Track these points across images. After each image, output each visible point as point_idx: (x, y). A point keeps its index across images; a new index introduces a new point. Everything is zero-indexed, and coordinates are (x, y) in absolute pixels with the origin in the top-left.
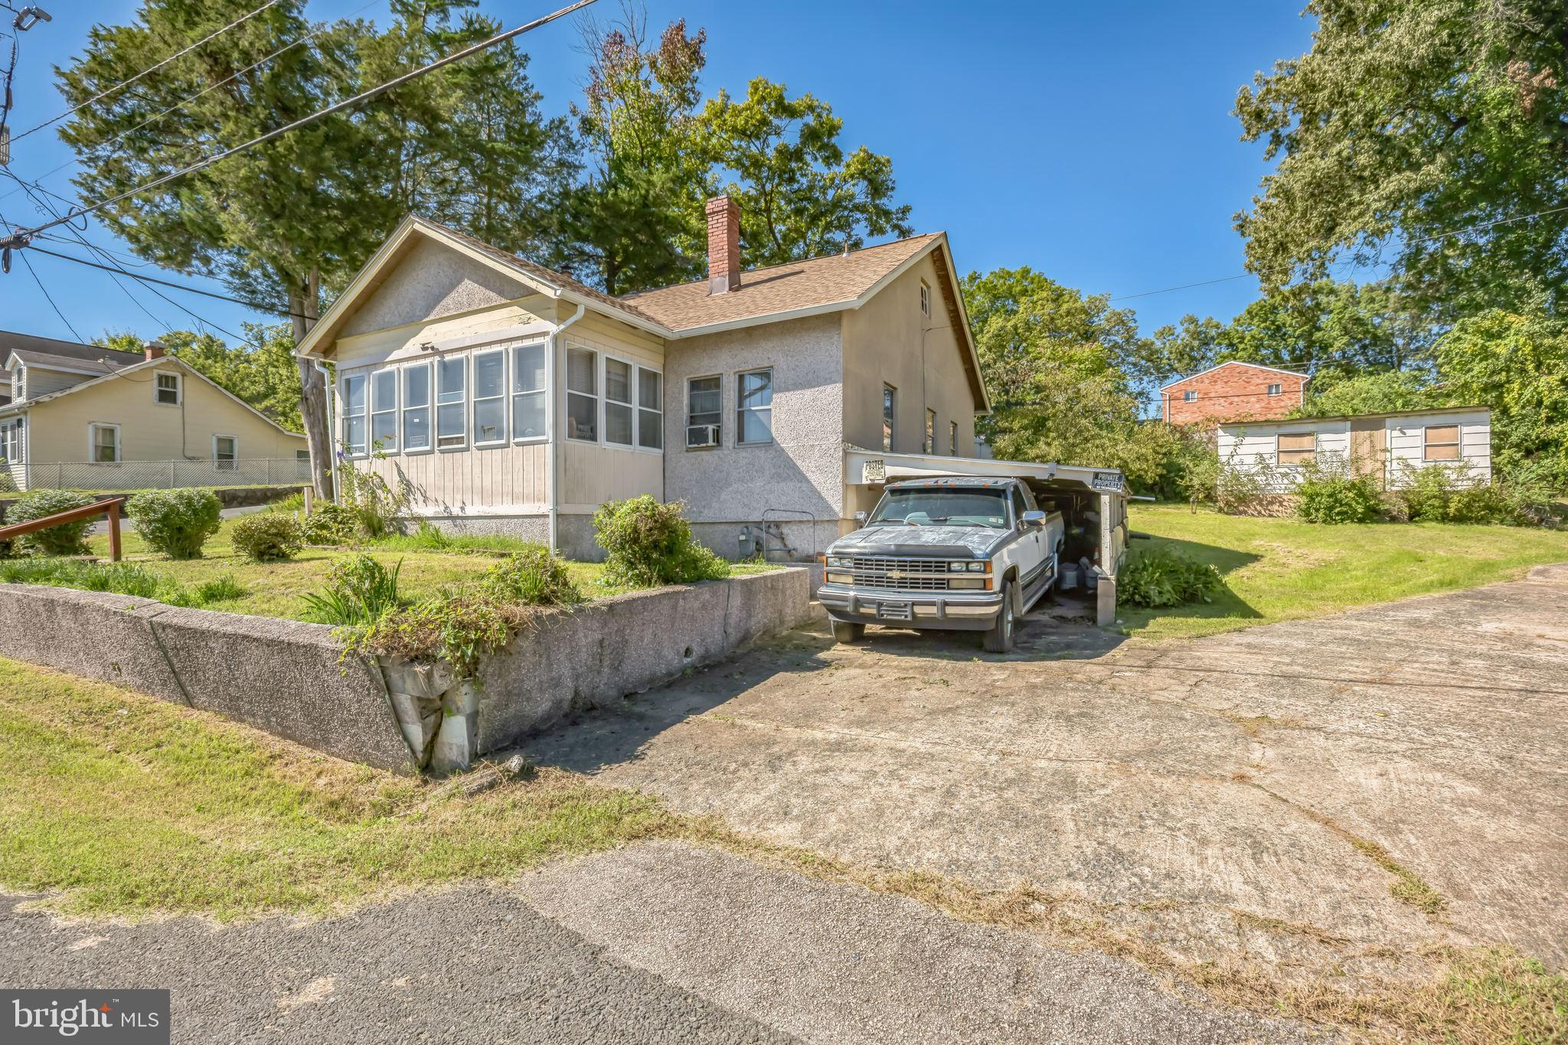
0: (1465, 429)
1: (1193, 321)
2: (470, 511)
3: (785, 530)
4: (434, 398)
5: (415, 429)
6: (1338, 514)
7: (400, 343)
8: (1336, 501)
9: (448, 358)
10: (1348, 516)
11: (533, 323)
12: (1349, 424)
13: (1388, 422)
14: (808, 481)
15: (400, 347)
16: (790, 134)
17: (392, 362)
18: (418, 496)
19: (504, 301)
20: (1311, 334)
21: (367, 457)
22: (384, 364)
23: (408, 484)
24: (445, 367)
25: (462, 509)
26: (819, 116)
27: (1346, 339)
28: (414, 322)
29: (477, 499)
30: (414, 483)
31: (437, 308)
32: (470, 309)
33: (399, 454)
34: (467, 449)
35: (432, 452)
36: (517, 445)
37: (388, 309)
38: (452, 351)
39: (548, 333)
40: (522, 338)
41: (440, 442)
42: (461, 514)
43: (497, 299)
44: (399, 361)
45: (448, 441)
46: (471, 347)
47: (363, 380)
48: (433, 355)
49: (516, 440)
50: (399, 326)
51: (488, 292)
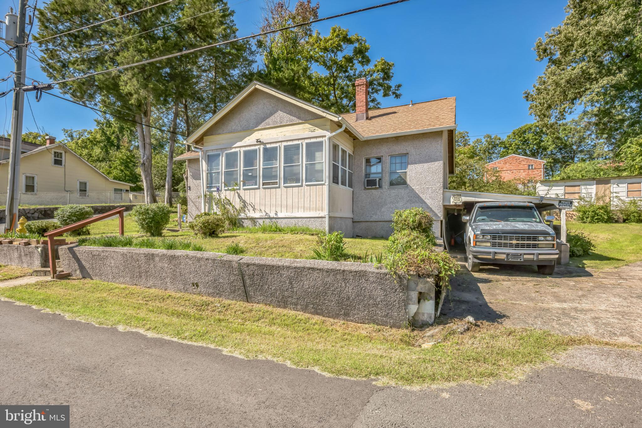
1: (489, 137)
2: (280, 215)
4: (260, 164)
5: (249, 178)
6: (596, 219)
7: (241, 139)
8: (596, 214)
9: (268, 146)
10: (601, 220)
11: (316, 131)
12: (595, 182)
13: (612, 181)
14: (425, 203)
15: (241, 141)
16: (348, 50)
17: (235, 148)
18: (251, 208)
19: (300, 121)
20: (540, 143)
22: (231, 148)
23: (244, 202)
24: (265, 150)
25: (276, 214)
26: (361, 44)
27: (554, 146)
28: (249, 130)
29: (284, 210)
30: (248, 202)
31: (263, 124)
32: (281, 124)
33: (239, 189)
34: (279, 187)
35: (259, 188)
36: (307, 185)
37: (234, 124)
38: (271, 143)
39: (325, 136)
40: (310, 138)
41: (264, 184)
42: (275, 216)
43: (297, 121)
44: (240, 147)
45: (268, 184)
46: (281, 142)
47: (219, 155)
48: (260, 145)
49: (307, 183)
50: (240, 131)
51: (292, 117)
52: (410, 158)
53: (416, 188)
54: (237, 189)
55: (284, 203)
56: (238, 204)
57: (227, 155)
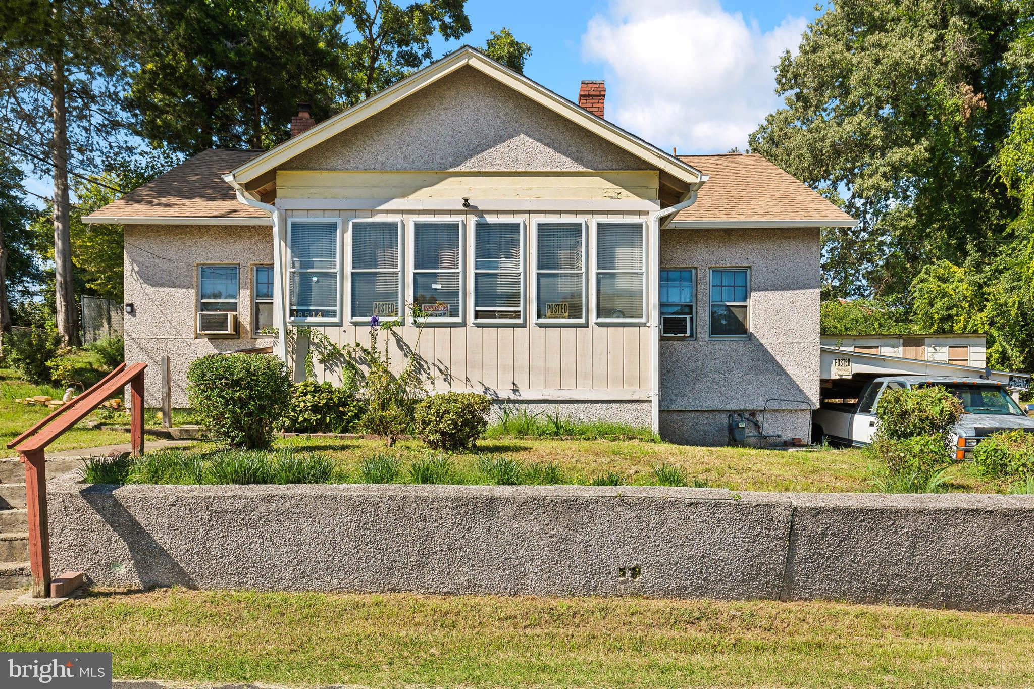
0: (972, 349)
2: (525, 395)
3: (759, 418)
4: (468, 263)
5: (434, 297)
7: (405, 192)
11: (624, 199)
12: (901, 340)
13: (927, 341)
14: (786, 374)
15: (404, 195)
17: (387, 212)
18: (433, 372)
19: (582, 169)
21: (340, 324)
22: (373, 213)
23: (417, 359)
24: (481, 227)
25: (515, 391)
28: (434, 169)
29: (537, 379)
31: (474, 159)
32: (529, 169)
33: (402, 324)
34: (523, 325)
35: (463, 324)
36: (600, 325)
37: (383, 147)
38: (498, 212)
39: (646, 213)
40: (608, 213)
41: (477, 315)
42: (513, 397)
43: (571, 165)
44: (403, 212)
45: (491, 315)
46: (529, 212)
47: (332, 227)
48: (466, 213)
49: (601, 320)
50: (404, 170)
51: (558, 155)
52: (756, 277)
53: (768, 341)
54: (395, 323)
55: (538, 362)
56: (399, 366)
57: (356, 226)
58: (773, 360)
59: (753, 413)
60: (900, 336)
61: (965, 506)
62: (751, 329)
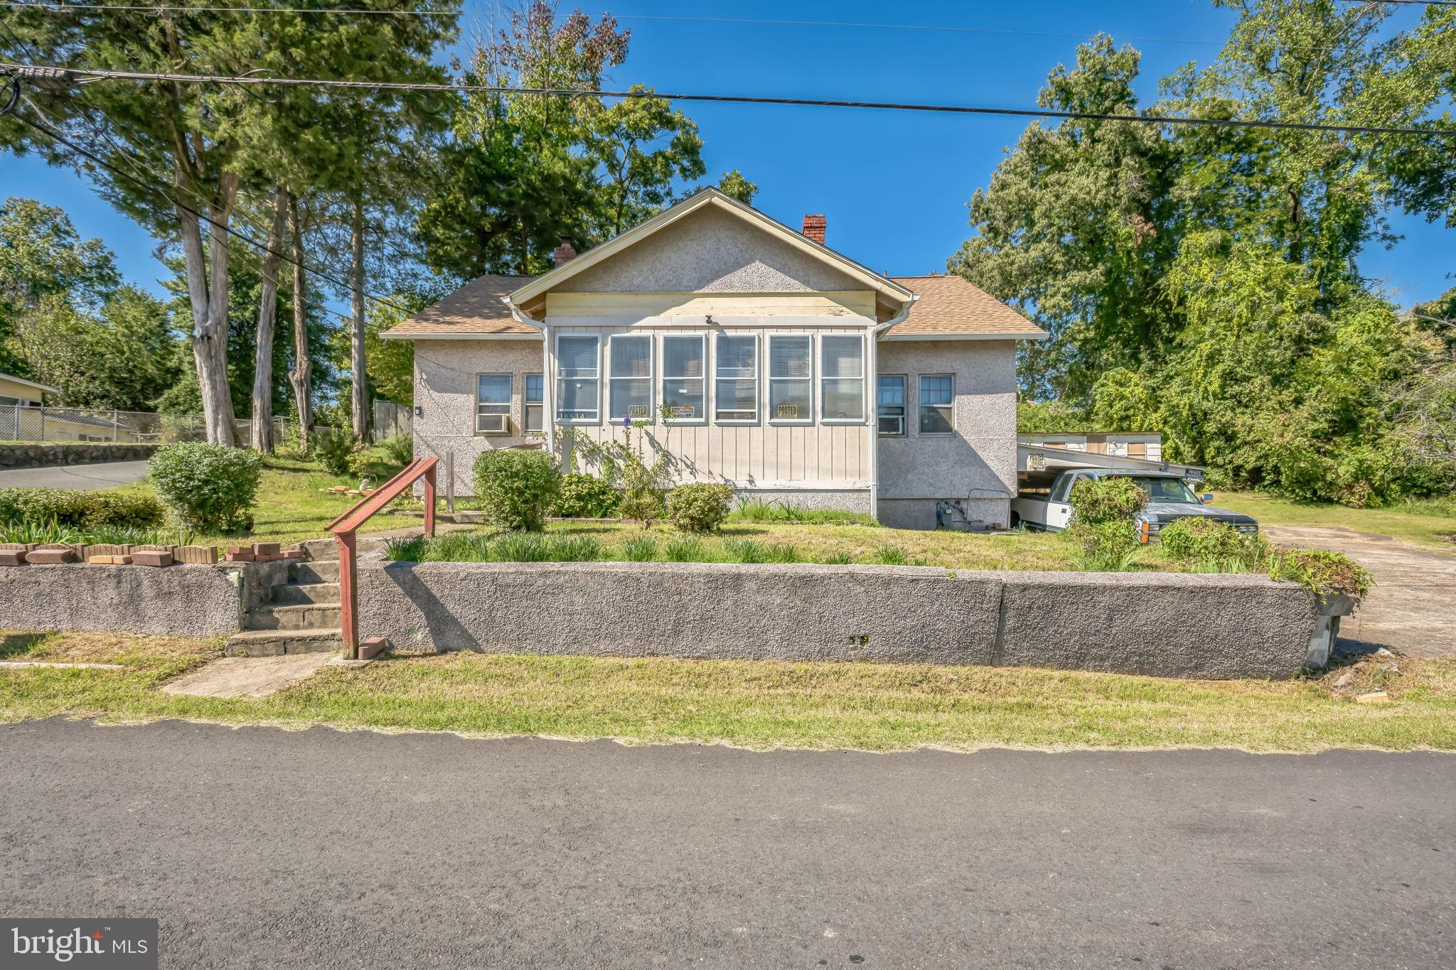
0: (1149, 445)
2: (760, 484)
3: (964, 505)
4: (710, 372)
5: (681, 400)
7: (657, 311)
9: (730, 333)
11: (845, 316)
12: (1085, 437)
13: (1108, 438)
14: (986, 466)
15: (655, 313)
17: (641, 328)
18: (681, 466)
19: (809, 290)
21: (600, 424)
22: (629, 328)
23: (667, 456)
24: (724, 342)
25: (751, 482)
28: (681, 292)
29: (770, 473)
30: (676, 454)
31: (716, 283)
32: (763, 291)
33: (653, 423)
34: (759, 425)
35: (706, 424)
36: (825, 424)
37: (638, 273)
38: (736, 327)
39: (865, 328)
40: (832, 327)
41: (718, 416)
42: (749, 487)
43: (797, 286)
44: (654, 328)
45: (730, 415)
46: (763, 327)
47: (594, 341)
48: (708, 328)
49: (826, 420)
50: (656, 292)
51: (788, 278)
52: (960, 383)
53: (971, 438)
54: (646, 423)
55: (771, 457)
56: (650, 460)
57: (614, 340)
58: (976, 455)
59: (958, 501)
60: (1084, 434)
61: (1155, 583)
62: (956, 427)
